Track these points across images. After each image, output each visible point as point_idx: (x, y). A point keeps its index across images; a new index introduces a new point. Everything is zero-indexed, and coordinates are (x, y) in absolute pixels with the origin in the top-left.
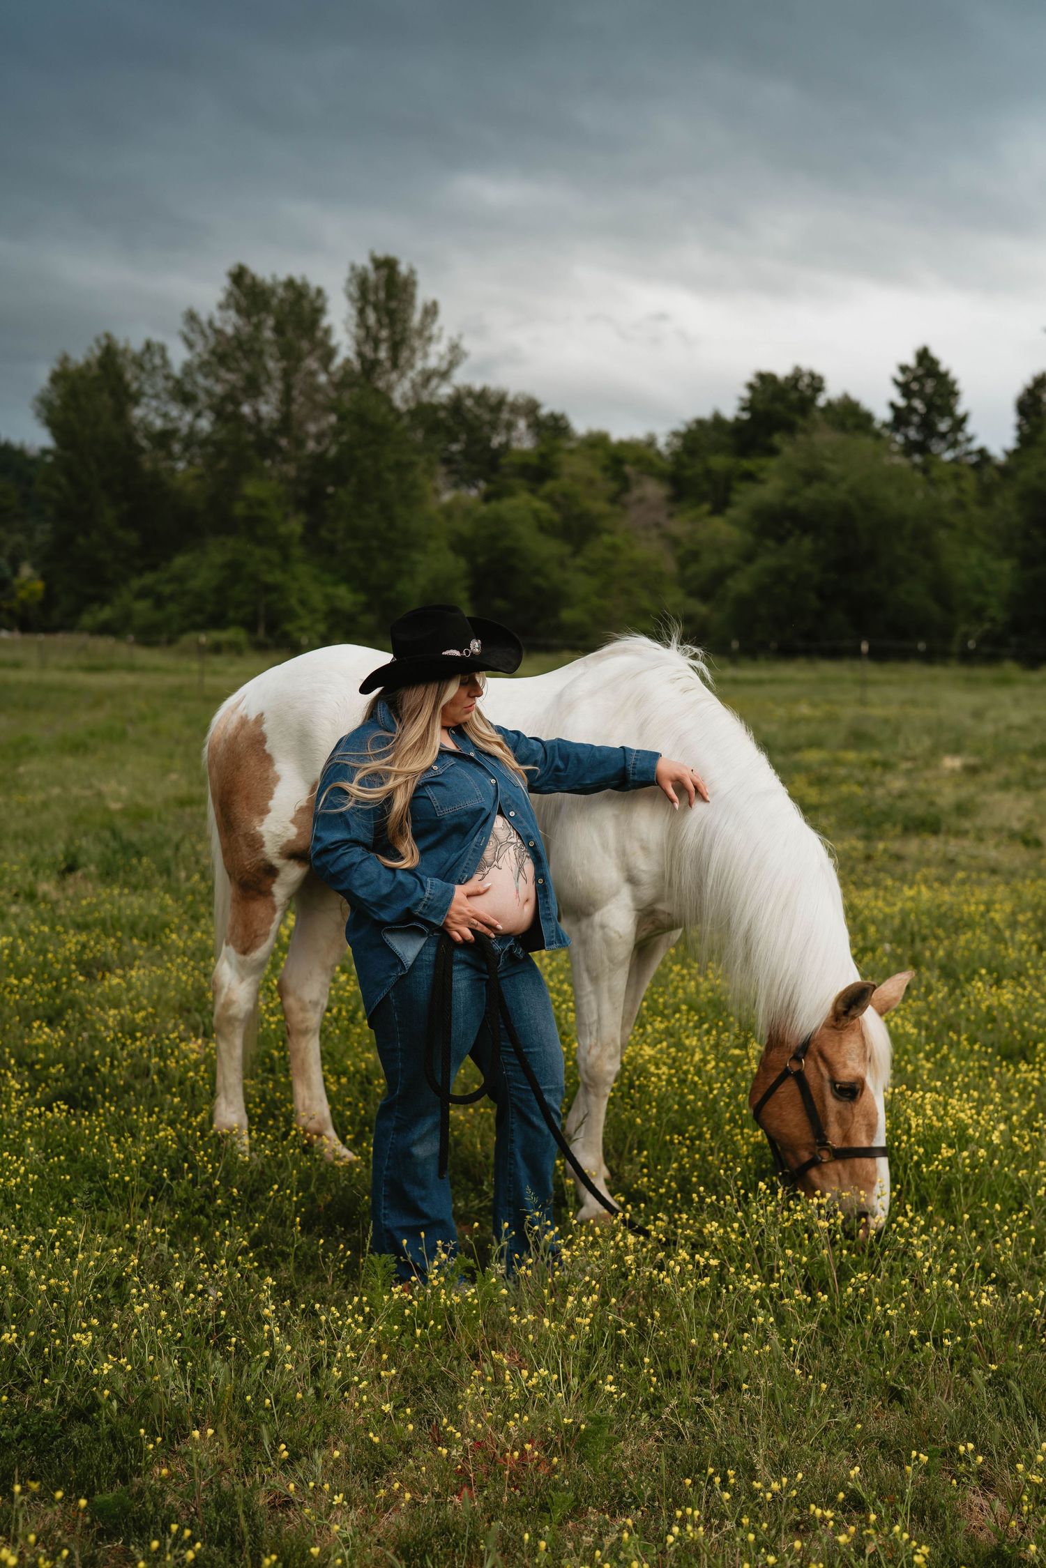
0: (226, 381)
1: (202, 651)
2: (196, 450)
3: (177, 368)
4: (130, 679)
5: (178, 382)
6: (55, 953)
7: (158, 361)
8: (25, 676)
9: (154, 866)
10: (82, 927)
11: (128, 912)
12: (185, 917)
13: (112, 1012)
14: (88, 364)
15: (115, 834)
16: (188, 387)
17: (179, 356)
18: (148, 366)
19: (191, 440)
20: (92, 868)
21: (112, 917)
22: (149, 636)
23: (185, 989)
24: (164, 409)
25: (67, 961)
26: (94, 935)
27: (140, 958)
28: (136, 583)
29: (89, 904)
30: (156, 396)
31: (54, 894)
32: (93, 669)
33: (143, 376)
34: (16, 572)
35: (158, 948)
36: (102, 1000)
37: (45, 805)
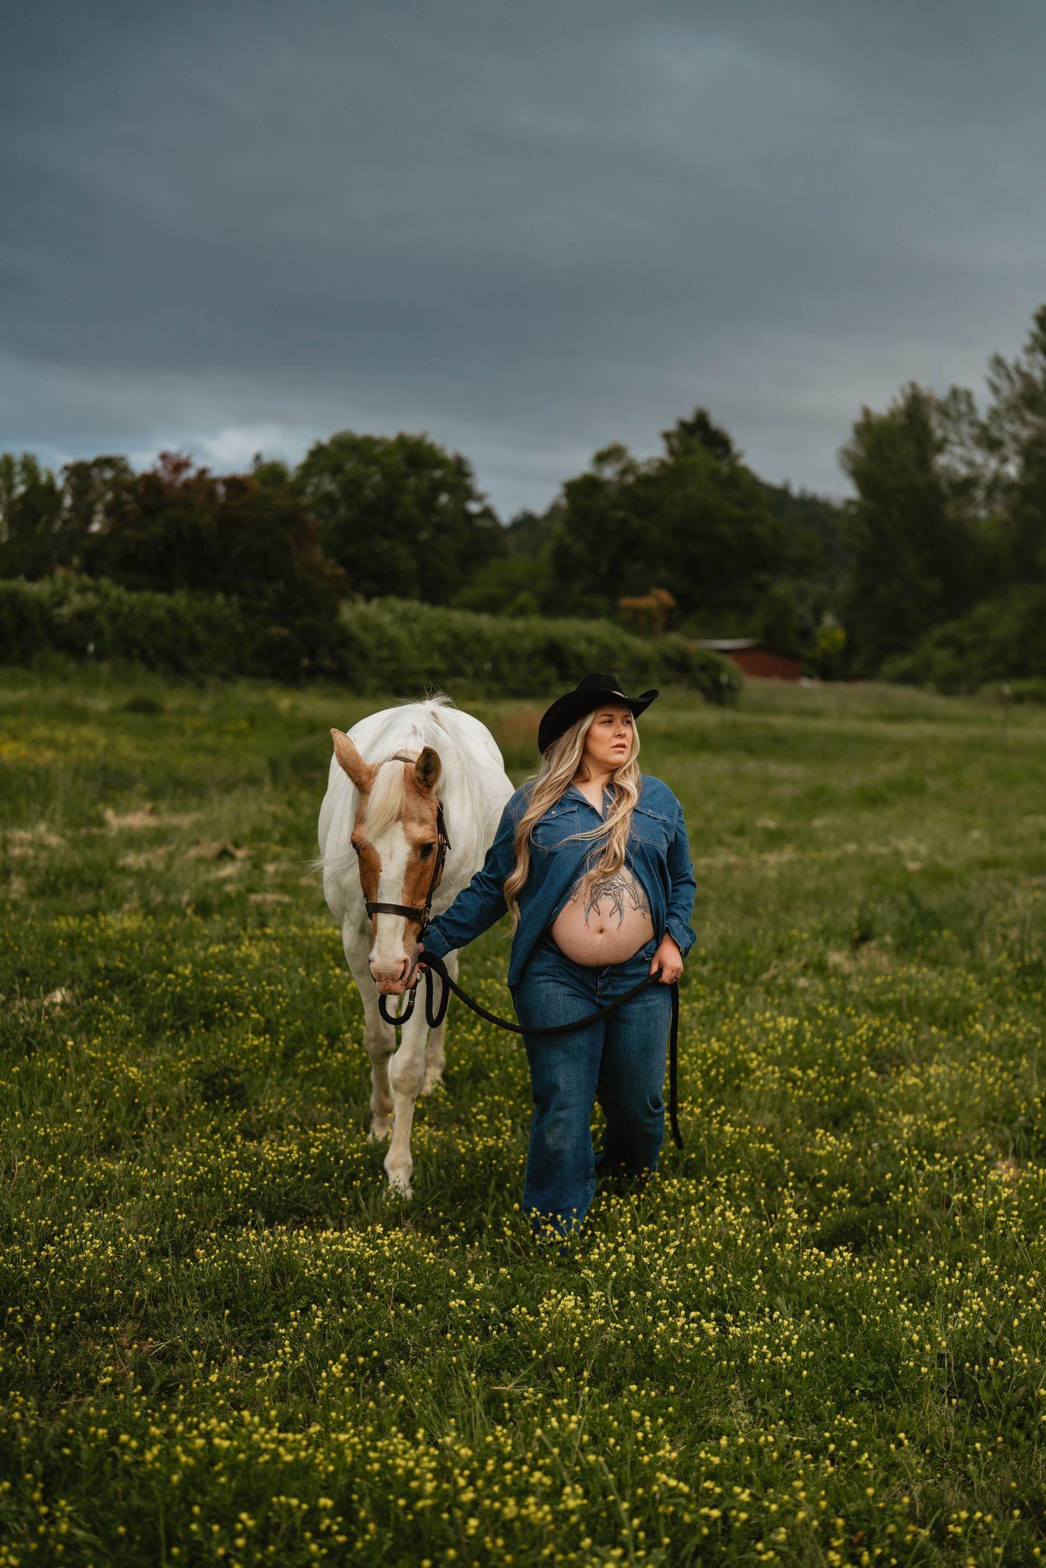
0: (1032, 425)
1: (1004, 701)
2: (999, 496)
3: (983, 416)
4: (929, 729)
5: (984, 428)
6: (845, 1039)
7: (963, 407)
8: (825, 725)
9: (955, 939)
10: (878, 1008)
11: (927, 993)
12: (990, 1002)
13: (907, 1119)
14: (893, 415)
15: (914, 901)
16: (995, 433)
17: (984, 401)
18: (953, 413)
19: (997, 485)
20: (888, 939)
21: (908, 998)
22: (949, 685)
23: (991, 1093)
24: (967, 455)
25: (857, 1049)
26: (888, 1020)
27: (939, 1051)
28: (937, 632)
29: (884, 982)
30: (962, 444)
31: (847, 967)
32: (895, 718)
33: (948, 424)
34: (818, 620)
35: (960, 1038)
36: (895, 1102)
37: (839, 863)
